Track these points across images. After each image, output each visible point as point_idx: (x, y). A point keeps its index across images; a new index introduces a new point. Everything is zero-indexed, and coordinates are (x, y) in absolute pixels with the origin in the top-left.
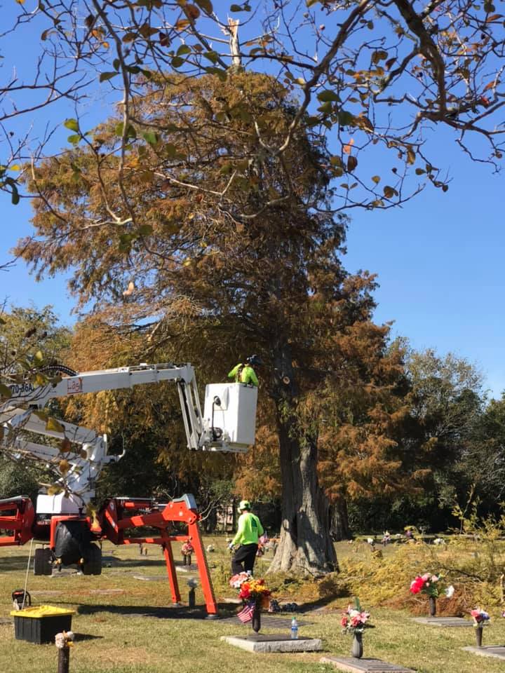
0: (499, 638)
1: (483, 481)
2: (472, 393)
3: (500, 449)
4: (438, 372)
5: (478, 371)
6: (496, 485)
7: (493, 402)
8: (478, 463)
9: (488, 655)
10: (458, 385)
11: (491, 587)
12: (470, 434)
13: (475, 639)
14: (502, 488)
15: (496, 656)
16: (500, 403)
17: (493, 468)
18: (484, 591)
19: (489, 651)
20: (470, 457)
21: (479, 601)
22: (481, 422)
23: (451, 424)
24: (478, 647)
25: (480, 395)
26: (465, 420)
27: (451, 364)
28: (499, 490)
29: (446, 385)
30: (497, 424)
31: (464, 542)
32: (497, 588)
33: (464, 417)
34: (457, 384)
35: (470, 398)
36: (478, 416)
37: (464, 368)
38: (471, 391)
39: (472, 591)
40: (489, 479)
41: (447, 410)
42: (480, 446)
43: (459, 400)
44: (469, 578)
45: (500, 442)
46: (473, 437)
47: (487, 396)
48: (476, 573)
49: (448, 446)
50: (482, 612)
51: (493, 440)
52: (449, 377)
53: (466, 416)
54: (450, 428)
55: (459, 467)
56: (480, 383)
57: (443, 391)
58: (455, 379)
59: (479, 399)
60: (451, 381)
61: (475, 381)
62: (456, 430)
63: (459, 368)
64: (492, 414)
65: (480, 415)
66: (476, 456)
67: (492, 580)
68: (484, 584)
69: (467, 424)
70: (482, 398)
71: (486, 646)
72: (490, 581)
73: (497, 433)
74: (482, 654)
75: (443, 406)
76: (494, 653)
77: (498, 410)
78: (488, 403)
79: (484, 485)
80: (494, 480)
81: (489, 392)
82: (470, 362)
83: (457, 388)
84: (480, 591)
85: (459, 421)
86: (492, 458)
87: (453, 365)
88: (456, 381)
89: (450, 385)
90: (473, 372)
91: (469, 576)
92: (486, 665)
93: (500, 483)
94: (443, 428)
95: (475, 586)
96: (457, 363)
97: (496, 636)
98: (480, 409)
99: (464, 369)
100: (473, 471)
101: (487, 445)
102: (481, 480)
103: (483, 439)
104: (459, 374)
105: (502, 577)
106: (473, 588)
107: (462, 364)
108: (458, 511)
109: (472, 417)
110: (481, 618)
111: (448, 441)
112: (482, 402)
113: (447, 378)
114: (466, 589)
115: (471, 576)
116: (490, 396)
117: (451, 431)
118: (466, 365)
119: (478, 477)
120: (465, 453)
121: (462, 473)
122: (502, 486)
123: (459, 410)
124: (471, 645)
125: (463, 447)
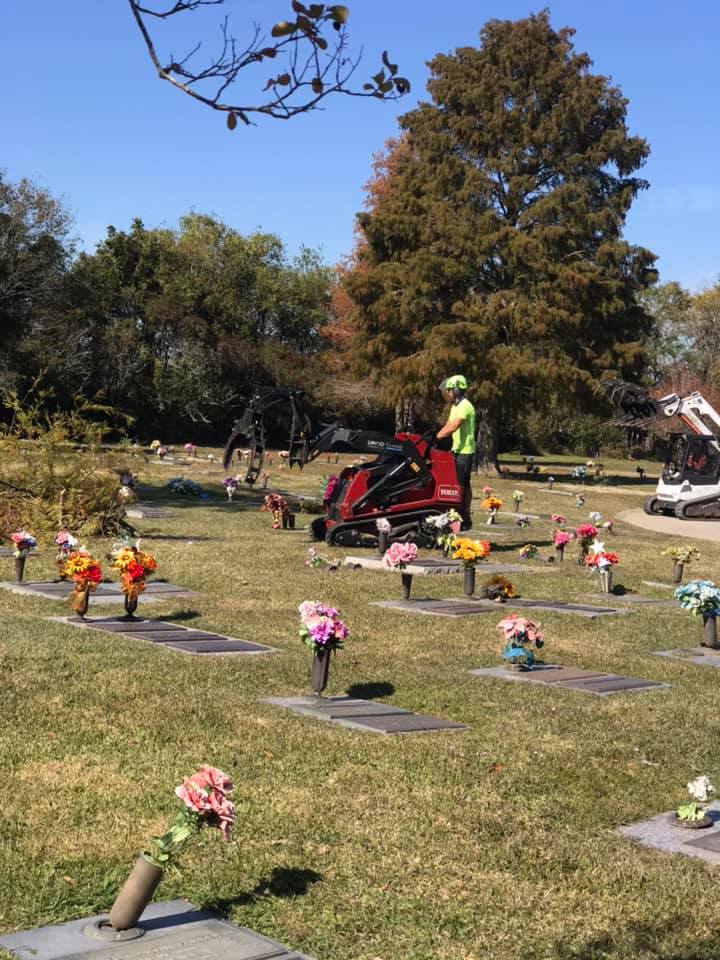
0: (48, 572)
1: (60, 367)
2: (54, 241)
3: (88, 325)
4: (6, 206)
5: (63, 209)
6: (78, 373)
7: (83, 256)
8: (55, 342)
9: (29, 593)
10: (33, 225)
11: (45, 505)
12: (48, 301)
13: (14, 573)
14: (85, 379)
15: (39, 594)
16: (93, 258)
17: (75, 349)
18: (35, 511)
19: (31, 588)
20: (44, 333)
21: (28, 524)
22: (64, 283)
23: (20, 283)
24: (17, 582)
25: (65, 245)
26: (40, 280)
27: (26, 196)
28: (80, 381)
29: (16, 226)
30: (86, 288)
31: (13, 443)
32: (55, 506)
33: (39, 275)
34: (33, 227)
35: (49, 248)
36: (60, 275)
37: (45, 203)
38: (52, 238)
39: (19, 509)
40: (69, 365)
41: (15, 263)
42: (61, 318)
43: (34, 249)
44: (17, 494)
45: (88, 315)
46: (50, 304)
47: (75, 247)
48: (28, 487)
49: (14, 314)
50: (28, 536)
51: (78, 311)
52: (22, 214)
53: (43, 273)
54: (19, 289)
55: (27, 345)
56: (66, 228)
57: (11, 234)
58: (30, 218)
59: (63, 251)
60: (24, 220)
61: (59, 224)
62: (28, 293)
63: (37, 203)
64: (80, 273)
65: (63, 274)
66: (53, 331)
67: (48, 496)
68: (36, 501)
69: (43, 285)
70: (67, 250)
71: (28, 582)
72: (45, 497)
73: (85, 301)
74: (22, 591)
75: (10, 255)
76: (38, 590)
77: (89, 269)
78: (76, 258)
79: (61, 373)
80: (75, 366)
81: (78, 243)
82: (54, 195)
83: (32, 231)
84: (31, 510)
85: (31, 281)
86: (75, 335)
87: (28, 198)
88: (31, 222)
89: (21, 226)
90: (58, 211)
91: (17, 490)
92: (22, 605)
93: (84, 372)
94: (9, 288)
95: (24, 504)
96: (35, 194)
97: (45, 570)
98: (64, 266)
99: (43, 205)
100: (47, 353)
101: (69, 317)
102: (57, 365)
103: (64, 308)
104: (37, 211)
105: (62, 492)
106: (22, 505)
107: (42, 198)
108: (13, 400)
109: (51, 277)
110: (24, 545)
111: (14, 308)
112: (67, 255)
113: (19, 215)
114: (12, 508)
115: (21, 490)
116: (79, 248)
117: (20, 293)
118: (48, 200)
119: (53, 361)
120: (38, 326)
121: (31, 354)
122: (86, 375)
123: (34, 264)
124: (8, 580)
125: (35, 317)
